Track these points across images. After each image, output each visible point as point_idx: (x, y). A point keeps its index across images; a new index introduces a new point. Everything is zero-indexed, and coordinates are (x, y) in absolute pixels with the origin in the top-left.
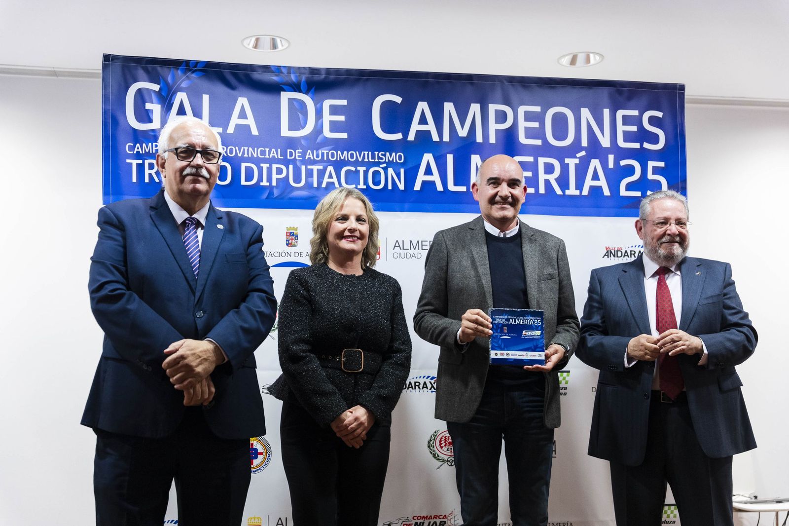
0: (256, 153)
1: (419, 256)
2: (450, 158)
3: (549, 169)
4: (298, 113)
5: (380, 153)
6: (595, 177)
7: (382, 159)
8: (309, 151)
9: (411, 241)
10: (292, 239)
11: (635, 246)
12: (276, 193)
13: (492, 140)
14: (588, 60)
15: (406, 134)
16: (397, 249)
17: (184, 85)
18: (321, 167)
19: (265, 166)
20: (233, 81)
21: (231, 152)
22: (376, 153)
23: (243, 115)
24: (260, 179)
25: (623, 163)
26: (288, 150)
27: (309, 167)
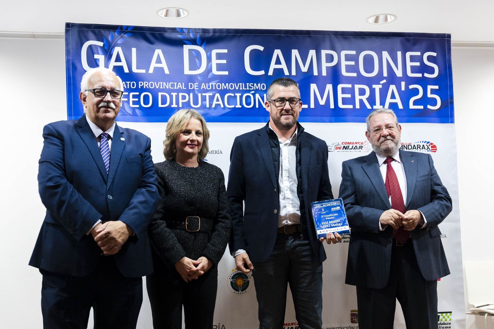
0: (168, 86)
3: (362, 92)
4: (195, 58)
5: (250, 84)
6: (393, 97)
7: (252, 88)
8: (203, 84)
11: (420, 142)
13: (324, 73)
14: (386, 19)
15: (267, 71)
17: (119, 42)
18: (211, 94)
20: (152, 39)
21: (152, 86)
22: (248, 84)
23: (159, 61)
24: (171, 103)
25: (411, 87)
26: (189, 84)
27: (203, 94)
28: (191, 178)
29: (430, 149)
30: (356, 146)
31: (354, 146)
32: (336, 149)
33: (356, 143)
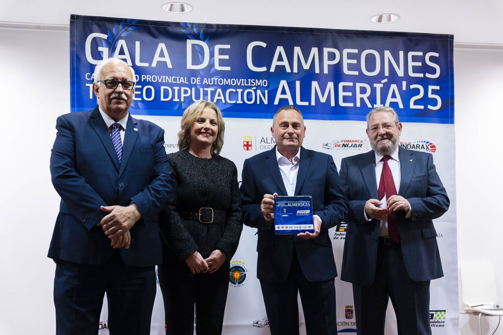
0: (171, 80)
2: (298, 83)
3: (363, 91)
4: (198, 53)
5: (252, 80)
6: (394, 96)
7: (253, 84)
8: (205, 79)
11: (420, 142)
12: (184, 106)
13: (326, 71)
14: (389, 19)
15: (269, 68)
16: (263, 143)
17: (123, 35)
18: (213, 89)
19: (176, 88)
20: (156, 33)
21: (154, 79)
22: (249, 80)
23: (162, 55)
24: (173, 97)
25: (412, 87)
26: (192, 78)
27: (205, 89)
28: (204, 169)
29: (429, 149)
30: (356, 144)
31: (354, 143)
32: (335, 146)
33: (356, 141)
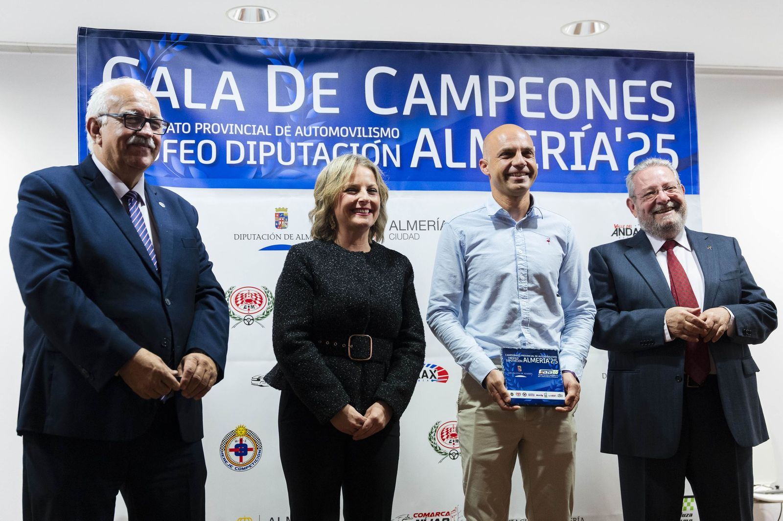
0: (242, 130)
1: (417, 236)
2: (448, 133)
3: (553, 143)
4: (286, 86)
5: (374, 129)
6: (602, 151)
7: (376, 135)
8: (299, 128)
9: (408, 221)
10: (281, 221)
12: (264, 172)
13: (493, 113)
14: (593, 29)
15: (401, 108)
16: (394, 229)
17: (165, 59)
18: (311, 144)
19: (252, 144)
20: (217, 54)
21: (216, 130)
22: (370, 128)
23: (228, 90)
24: (247, 157)
25: (631, 136)
26: (277, 127)
27: (299, 144)
28: (358, 270)
